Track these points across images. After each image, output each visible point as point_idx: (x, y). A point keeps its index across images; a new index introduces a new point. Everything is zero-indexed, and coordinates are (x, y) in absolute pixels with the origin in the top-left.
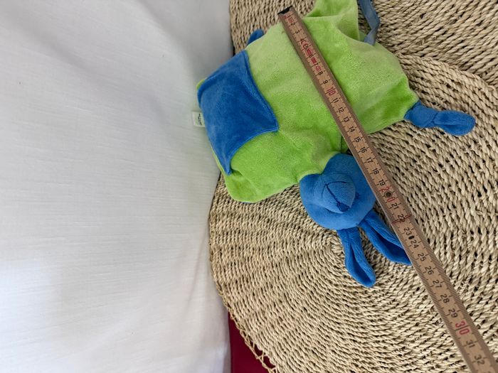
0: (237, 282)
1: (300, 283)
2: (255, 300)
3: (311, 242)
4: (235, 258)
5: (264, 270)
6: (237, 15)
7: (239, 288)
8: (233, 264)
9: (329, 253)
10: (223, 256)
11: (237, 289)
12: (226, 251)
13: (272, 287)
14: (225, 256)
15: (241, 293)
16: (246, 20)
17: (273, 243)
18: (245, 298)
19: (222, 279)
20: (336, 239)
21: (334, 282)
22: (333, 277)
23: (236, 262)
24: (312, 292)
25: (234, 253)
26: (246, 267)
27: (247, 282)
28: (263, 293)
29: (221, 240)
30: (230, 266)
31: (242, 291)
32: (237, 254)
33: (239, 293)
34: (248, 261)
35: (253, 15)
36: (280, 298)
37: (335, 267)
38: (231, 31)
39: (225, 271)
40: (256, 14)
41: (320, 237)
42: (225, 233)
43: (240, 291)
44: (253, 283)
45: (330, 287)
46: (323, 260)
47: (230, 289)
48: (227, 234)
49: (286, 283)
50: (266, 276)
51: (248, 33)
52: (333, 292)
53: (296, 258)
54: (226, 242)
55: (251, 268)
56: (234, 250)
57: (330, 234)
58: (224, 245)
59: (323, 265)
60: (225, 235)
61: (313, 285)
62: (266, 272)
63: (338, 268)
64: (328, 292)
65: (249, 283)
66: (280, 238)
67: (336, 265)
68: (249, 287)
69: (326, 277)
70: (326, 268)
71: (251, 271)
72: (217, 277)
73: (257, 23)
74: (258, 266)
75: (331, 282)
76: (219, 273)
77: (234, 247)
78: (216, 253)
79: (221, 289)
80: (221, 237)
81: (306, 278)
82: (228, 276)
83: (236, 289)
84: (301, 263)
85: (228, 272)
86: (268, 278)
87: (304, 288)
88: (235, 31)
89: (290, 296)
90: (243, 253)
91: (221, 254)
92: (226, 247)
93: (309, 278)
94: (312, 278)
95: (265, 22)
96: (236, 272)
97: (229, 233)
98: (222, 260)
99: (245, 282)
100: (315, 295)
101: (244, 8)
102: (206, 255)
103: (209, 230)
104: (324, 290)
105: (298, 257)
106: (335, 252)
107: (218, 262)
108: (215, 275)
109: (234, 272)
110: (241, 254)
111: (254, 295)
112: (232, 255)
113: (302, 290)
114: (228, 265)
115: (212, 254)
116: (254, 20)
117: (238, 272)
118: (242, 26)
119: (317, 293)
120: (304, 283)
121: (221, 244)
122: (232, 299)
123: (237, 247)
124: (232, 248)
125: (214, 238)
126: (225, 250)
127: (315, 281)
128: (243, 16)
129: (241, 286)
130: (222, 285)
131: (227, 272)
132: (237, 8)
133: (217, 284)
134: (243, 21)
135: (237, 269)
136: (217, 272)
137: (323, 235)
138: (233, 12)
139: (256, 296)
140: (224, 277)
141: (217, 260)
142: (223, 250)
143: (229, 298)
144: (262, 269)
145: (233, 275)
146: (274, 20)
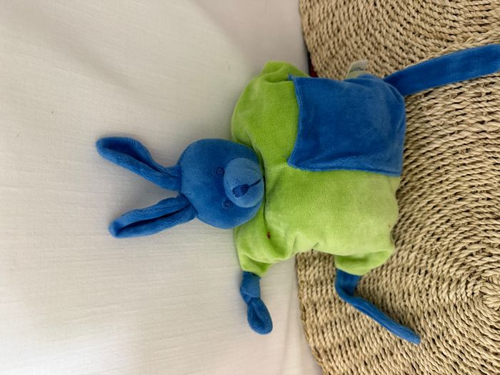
0: (340, 347)
1: (435, 350)
2: (368, 370)
3: (448, 292)
4: (335, 315)
5: (378, 331)
6: (309, 15)
7: (344, 355)
8: (333, 323)
9: (481, 308)
10: (319, 313)
11: (342, 356)
12: (323, 306)
13: (392, 354)
14: (322, 313)
15: (347, 362)
16: (322, 18)
17: (388, 294)
18: (353, 368)
19: (321, 343)
20: (490, 287)
21: (492, 350)
22: (491, 343)
23: (337, 320)
24: (456, 363)
25: (333, 309)
26: (351, 326)
27: (355, 346)
28: (379, 362)
29: (314, 294)
30: (329, 326)
31: (349, 359)
32: (337, 310)
33: (344, 361)
34: (354, 319)
35: (330, 10)
36: (406, 370)
37: (491, 327)
38: (304, 34)
39: (323, 333)
40: (334, 8)
41: (463, 284)
42: (319, 282)
43: (346, 359)
44: (364, 349)
45: (486, 356)
46: (471, 317)
47: (332, 356)
48: (321, 283)
49: (413, 349)
50: (381, 339)
51: (326, 32)
52: (491, 364)
53: (426, 315)
54: (322, 294)
55: (359, 329)
56: (333, 305)
57: (478, 279)
58: (319, 299)
59: (471, 324)
60: (319, 285)
61: (456, 352)
62: (381, 333)
63: (496, 329)
64: (484, 364)
65: (358, 349)
66: (398, 287)
67: (493, 324)
68: (358, 354)
69: (477, 342)
70: (475, 328)
71: (358, 332)
72: (314, 341)
73: (337, 18)
74: (369, 326)
75: (486, 350)
76: (316, 336)
77: (332, 301)
78: (310, 310)
79: (319, 356)
80: (314, 288)
81: (445, 343)
82: (329, 340)
83: (340, 356)
84: (434, 322)
85: (328, 335)
86: (385, 341)
87: (442, 357)
88: (308, 34)
89: (421, 367)
90: (346, 309)
91: (316, 311)
92: (322, 300)
93: (450, 342)
94: (454, 342)
95: (346, 15)
96: (338, 334)
97: (324, 283)
98: (318, 319)
99: (352, 347)
100: (462, 367)
101: (317, 5)
102: (296, 312)
103: (297, 279)
104: (476, 361)
105: (429, 314)
106: (491, 306)
107: (313, 321)
108: (311, 340)
109: (335, 334)
110: (343, 309)
111: (366, 364)
112: (331, 312)
113: (439, 359)
114: (326, 324)
115: (305, 311)
116: (331, 15)
117: (341, 334)
118: (317, 25)
119: (465, 365)
120: (442, 350)
121: (315, 298)
122: (336, 369)
123: (337, 301)
124: (330, 303)
125: (305, 290)
126: (321, 306)
127: (459, 348)
128: (317, 14)
129: (347, 352)
130: (321, 351)
131: (326, 335)
132: (308, 6)
133: (313, 349)
134: (318, 20)
135: (339, 330)
136: (313, 335)
137: (468, 282)
138: (304, 13)
139: (369, 366)
140: (322, 340)
141: (312, 319)
142: (318, 305)
143: (332, 368)
144: (375, 330)
145: (334, 338)
146: (358, 10)
